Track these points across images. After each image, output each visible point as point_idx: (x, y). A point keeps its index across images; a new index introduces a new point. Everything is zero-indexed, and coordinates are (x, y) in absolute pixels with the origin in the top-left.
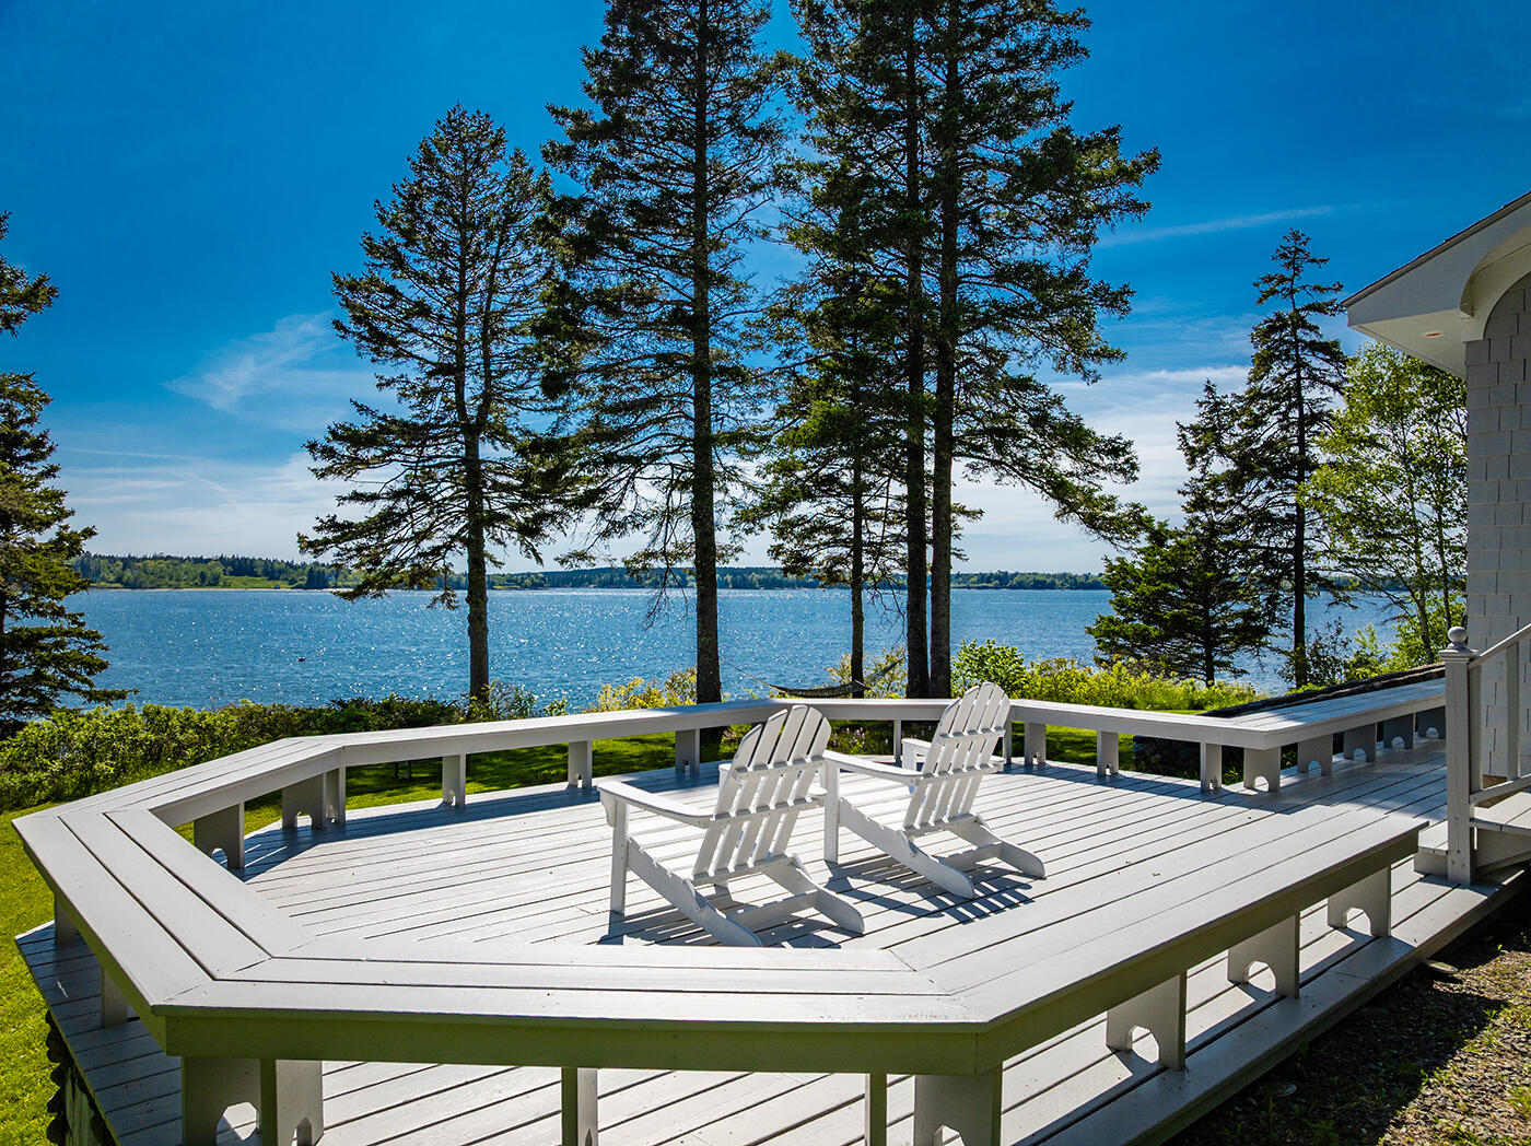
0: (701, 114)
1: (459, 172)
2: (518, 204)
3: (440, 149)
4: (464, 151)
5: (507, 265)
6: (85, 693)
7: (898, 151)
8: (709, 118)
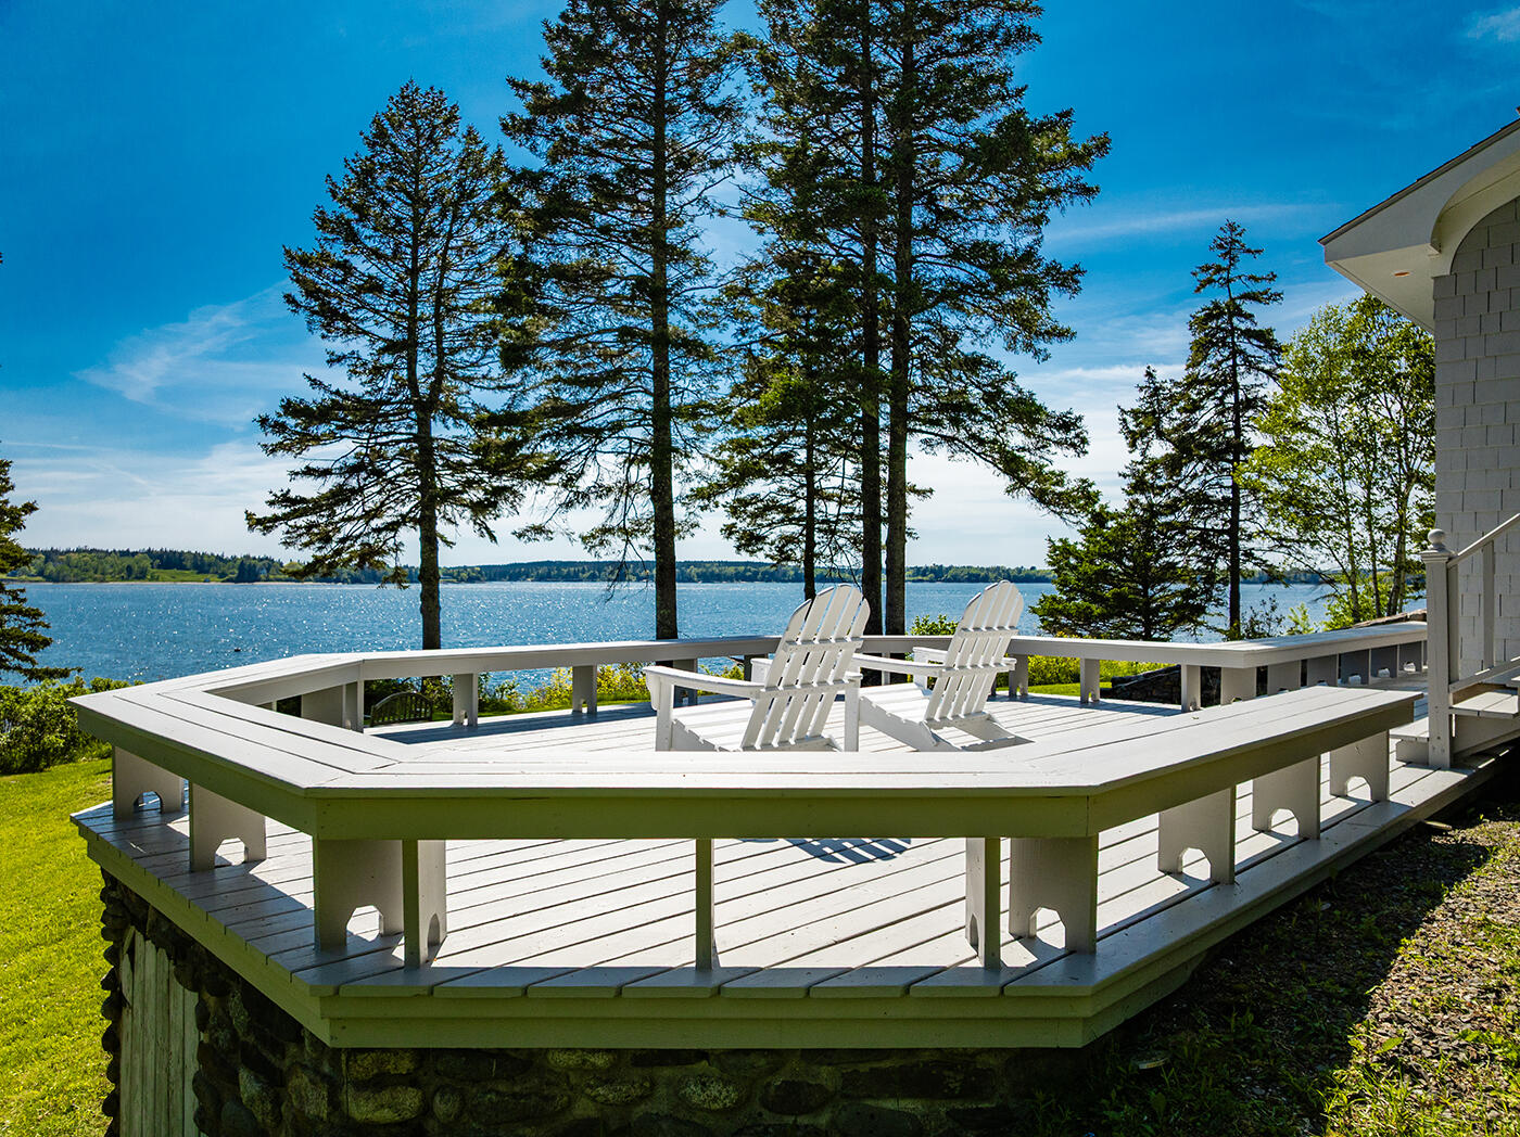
0: (660, 92)
1: (411, 149)
2: (472, 182)
3: (392, 125)
4: (418, 128)
5: (460, 243)
6: (26, 672)
7: (853, 133)
8: (668, 96)
